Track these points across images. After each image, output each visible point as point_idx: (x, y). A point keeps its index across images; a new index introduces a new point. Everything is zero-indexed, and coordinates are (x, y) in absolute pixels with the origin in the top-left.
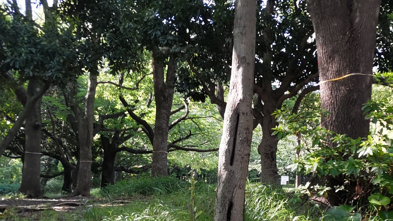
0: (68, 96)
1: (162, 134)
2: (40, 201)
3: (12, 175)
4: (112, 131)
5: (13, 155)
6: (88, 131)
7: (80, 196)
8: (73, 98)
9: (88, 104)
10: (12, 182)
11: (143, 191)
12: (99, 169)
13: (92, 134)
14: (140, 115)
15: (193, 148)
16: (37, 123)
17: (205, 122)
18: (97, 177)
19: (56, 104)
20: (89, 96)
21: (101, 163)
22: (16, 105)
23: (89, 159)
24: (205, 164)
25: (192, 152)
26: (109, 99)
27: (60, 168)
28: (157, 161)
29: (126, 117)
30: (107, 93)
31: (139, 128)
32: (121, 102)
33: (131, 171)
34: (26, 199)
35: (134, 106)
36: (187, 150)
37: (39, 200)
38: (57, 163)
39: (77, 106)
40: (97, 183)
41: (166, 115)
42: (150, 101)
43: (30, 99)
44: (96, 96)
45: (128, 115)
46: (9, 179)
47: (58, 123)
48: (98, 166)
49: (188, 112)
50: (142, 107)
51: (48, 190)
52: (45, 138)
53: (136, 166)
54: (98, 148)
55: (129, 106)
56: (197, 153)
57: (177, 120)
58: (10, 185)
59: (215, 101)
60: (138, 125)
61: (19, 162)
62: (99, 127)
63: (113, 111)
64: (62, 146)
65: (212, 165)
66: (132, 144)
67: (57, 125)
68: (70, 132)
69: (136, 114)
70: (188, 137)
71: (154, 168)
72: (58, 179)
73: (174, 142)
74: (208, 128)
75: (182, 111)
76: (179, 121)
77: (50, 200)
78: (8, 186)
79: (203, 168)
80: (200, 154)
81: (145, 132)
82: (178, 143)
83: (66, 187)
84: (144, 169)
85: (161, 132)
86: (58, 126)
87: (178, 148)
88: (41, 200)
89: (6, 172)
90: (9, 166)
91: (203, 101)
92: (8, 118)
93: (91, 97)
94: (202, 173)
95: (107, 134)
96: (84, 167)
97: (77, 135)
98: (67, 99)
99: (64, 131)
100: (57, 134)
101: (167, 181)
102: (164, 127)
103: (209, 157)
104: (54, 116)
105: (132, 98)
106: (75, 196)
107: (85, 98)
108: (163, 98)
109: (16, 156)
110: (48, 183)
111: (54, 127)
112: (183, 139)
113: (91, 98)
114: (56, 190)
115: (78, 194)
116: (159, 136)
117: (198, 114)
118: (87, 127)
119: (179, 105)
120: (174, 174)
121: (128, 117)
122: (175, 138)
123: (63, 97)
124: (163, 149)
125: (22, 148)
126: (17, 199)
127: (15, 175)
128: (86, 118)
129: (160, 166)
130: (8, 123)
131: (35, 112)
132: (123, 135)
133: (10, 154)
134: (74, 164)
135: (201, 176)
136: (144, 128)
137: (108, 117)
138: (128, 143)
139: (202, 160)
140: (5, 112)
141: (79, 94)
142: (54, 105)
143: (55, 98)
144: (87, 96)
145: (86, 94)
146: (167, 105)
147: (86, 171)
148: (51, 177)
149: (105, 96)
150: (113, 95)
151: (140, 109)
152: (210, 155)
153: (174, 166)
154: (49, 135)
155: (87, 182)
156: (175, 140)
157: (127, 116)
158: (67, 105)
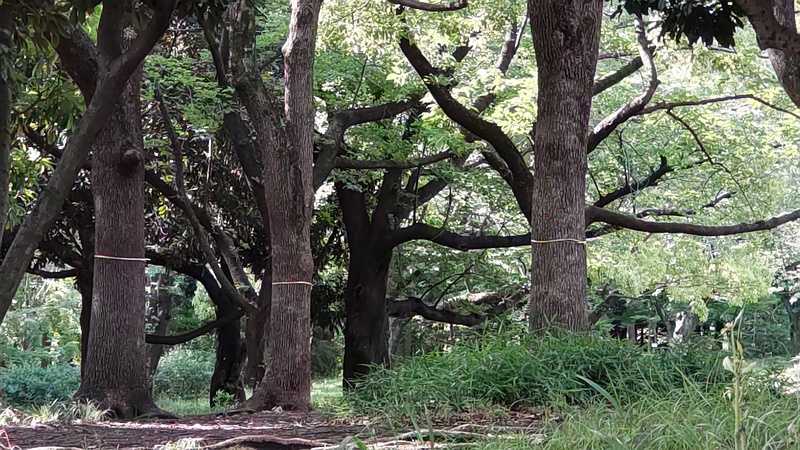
0: (226, 48)
1: (563, 174)
2: (152, 430)
3: (45, 337)
4: (375, 169)
5: (51, 267)
6: (298, 173)
7: (278, 410)
8: (241, 54)
9: (292, 73)
10: (45, 363)
11: (504, 390)
12: (332, 308)
13: (310, 182)
14: (476, 105)
15: (675, 219)
16: (129, 152)
17: (719, 122)
18: (325, 337)
19: (185, 82)
20: (296, 44)
21: (338, 287)
22: (57, 90)
23: (303, 276)
24: (722, 282)
25: (670, 236)
26: (364, 50)
27: (202, 306)
28: (550, 278)
29: (425, 115)
30: (357, 29)
31: (471, 151)
32: (406, 59)
33: (449, 315)
34: (107, 424)
35: (449, 72)
36: (653, 229)
37: (146, 426)
38: (190, 291)
39: (257, 81)
40: (326, 360)
41: (578, 99)
42: (512, 49)
43: (107, 71)
44: (319, 44)
45: (435, 107)
46: (38, 351)
47: (194, 147)
48: (331, 298)
49: (655, 83)
50: (483, 74)
51: (164, 387)
52: (152, 201)
53: (463, 296)
54: (329, 232)
55: (436, 71)
56: (689, 238)
57: (613, 116)
58: (43, 371)
59: (773, 38)
60: (469, 140)
61: (66, 290)
62: (332, 157)
63: (378, 94)
64: (208, 228)
65: (752, 284)
66: (446, 215)
67: (190, 154)
68: (233, 180)
69: (461, 100)
70: (653, 180)
71: (540, 305)
72: (196, 347)
73: (604, 201)
74: (733, 143)
75: (634, 79)
76: (620, 119)
77: (185, 426)
78: (37, 374)
79: (716, 298)
80: (702, 244)
81: (494, 165)
82: (617, 202)
83: (225, 379)
84: (495, 307)
85: (558, 164)
86: (192, 160)
87: (618, 223)
88: (154, 425)
89: (27, 327)
90: (37, 304)
91: (727, 41)
92: (34, 139)
93: (304, 48)
94: (710, 315)
95: (357, 177)
96: (288, 303)
97: (259, 187)
98: (219, 62)
99: (213, 175)
100: (189, 186)
101: (589, 354)
102: (569, 146)
103: (738, 251)
104: (180, 121)
105: (445, 40)
106: (260, 409)
107: (280, 53)
108: (562, 37)
109: (58, 270)
110: (163, 362)
111: (179, 163)
112: (635, 187)
113: (304, 52)
114: (189, 386)
115: (271, 403)
116: (552, 182)
117: (693, 88)
118: (294, 157)
119: (616, 57)
120: (606, 324)
121: (434, 114)
122: (606, 186)
123: (206, 55)
124: (569, 228)
125: (79, 242)
126: (79, 421)
127: (56, 334)
128: (288, 124)
129: (559, 295)
130: (34, 154)
131: (122, 112)
132: (414, 179)
133: (42, 260)
134: (250, 293)
135: (706, 327)
136: (492, 150)
137: (361, 116)
138: (435, 210)
139: (713, 267)
140: (23, 116)
141: (261, 41)
142: (180, 83)
143: (180, 58)
144: (287, 47)
145: (284, 40)
146: (578, 61)
147: (295, 317)
148: (172, 342)
149: (348, 41)
150: (376, 37)
151: (474, 82)
152: (740, 246)
153: (605, 292)
154: (166, 190)
155: (298, 359)
156: (605, 193)
157: (428, 110)
158: (223, 83)
